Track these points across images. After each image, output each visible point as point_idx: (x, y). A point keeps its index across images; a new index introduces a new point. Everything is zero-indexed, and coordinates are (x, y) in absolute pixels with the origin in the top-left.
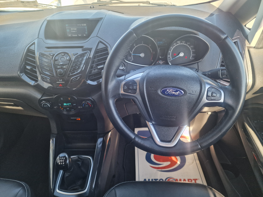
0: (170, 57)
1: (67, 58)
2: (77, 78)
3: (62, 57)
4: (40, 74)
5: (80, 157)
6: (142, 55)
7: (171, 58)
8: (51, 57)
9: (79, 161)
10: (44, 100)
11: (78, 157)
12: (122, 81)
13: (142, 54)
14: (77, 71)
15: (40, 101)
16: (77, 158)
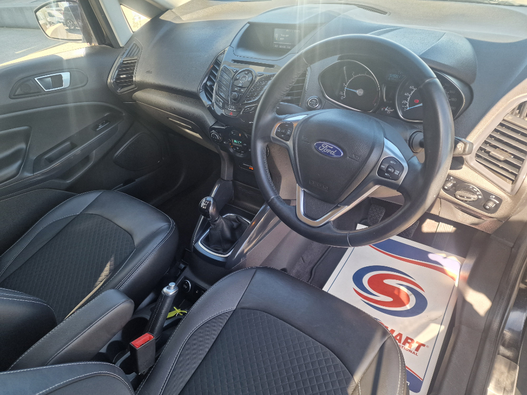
0: (406, 103)
1: (249, 78)
2: (251, 109)
3: (244, 77)
4: (217, 94)
5: (239, 218)
6: (360, 92)
7: (408, 105)
8: (233, 74)
9: (235, 222)
10: (215, 129)
11: (237, 217)
12: (280, 120)
13: (359, 90)
14: (254, 99)
15: (212, 129)
16: (235, 217)
